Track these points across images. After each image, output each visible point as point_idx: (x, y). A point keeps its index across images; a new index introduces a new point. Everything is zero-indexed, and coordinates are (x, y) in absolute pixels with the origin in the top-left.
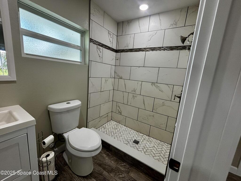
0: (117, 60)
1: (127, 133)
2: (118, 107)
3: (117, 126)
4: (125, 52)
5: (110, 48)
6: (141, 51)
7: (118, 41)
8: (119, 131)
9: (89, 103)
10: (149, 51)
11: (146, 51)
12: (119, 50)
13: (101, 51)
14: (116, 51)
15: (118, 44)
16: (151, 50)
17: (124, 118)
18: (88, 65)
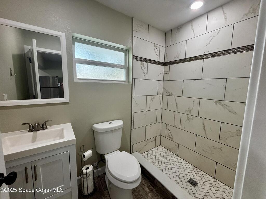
0: (166, 73)
1: (179, 165)
2: (168, 131)
3: (167, 154)
4: (175, 64)
5: (157, 62)
6: (197, 59)
7: (166, 53)
8: (169, 162)
9: (132, 123)
10: (208, 58)
11: (204, 59)
12: (168, 63)
13: (146, 66)
14: (165, 64)
15: (167, 56)
16: (212, 56)
17: (176, 145)
18: (131, 83)
